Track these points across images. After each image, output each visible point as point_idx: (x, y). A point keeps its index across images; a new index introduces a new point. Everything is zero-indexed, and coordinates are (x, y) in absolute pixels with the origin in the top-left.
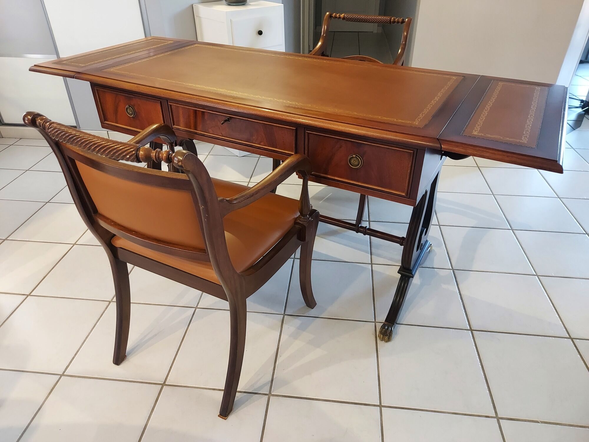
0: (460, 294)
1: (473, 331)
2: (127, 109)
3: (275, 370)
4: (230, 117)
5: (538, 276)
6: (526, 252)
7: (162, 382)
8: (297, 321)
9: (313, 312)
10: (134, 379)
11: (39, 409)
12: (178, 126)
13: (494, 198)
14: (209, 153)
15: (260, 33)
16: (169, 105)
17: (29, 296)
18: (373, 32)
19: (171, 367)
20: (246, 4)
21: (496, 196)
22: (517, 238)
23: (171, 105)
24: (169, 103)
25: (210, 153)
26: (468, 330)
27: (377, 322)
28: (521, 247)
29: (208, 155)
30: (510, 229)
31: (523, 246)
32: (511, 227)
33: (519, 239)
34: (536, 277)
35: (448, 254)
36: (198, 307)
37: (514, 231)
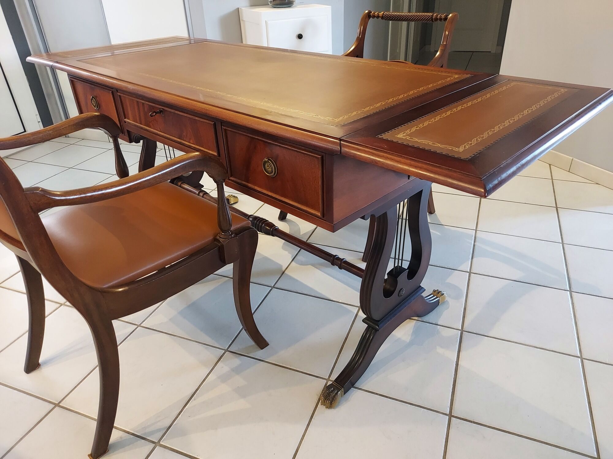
0: (457, 364)
1: (452, 418)
2: (91, 100)
3: (180, 414)
4: (162, 109)
5: (582, 359)
6: (579, 323)
7: (57, 402)
8: (236, 361)
9: (260, 353)
12: (128, 119)
13: (562, 248)
15: (300, 37)
16: (118, 96)
18: (490, 52)
19: (76, 387)
20: (293, 6)
21: (565, 246)
22: (573, 304)
23: (120, 96)
24: (118, 93)
26: (446, 414)
27: (331, 381)
28: (574, 315)
30: (568, 289)
31: (577, 315)
32: (570, 287)
33: (575, 305)
34: (579, 360)
35: (465, 309)
36: (141, 325)
37: (572, 293)
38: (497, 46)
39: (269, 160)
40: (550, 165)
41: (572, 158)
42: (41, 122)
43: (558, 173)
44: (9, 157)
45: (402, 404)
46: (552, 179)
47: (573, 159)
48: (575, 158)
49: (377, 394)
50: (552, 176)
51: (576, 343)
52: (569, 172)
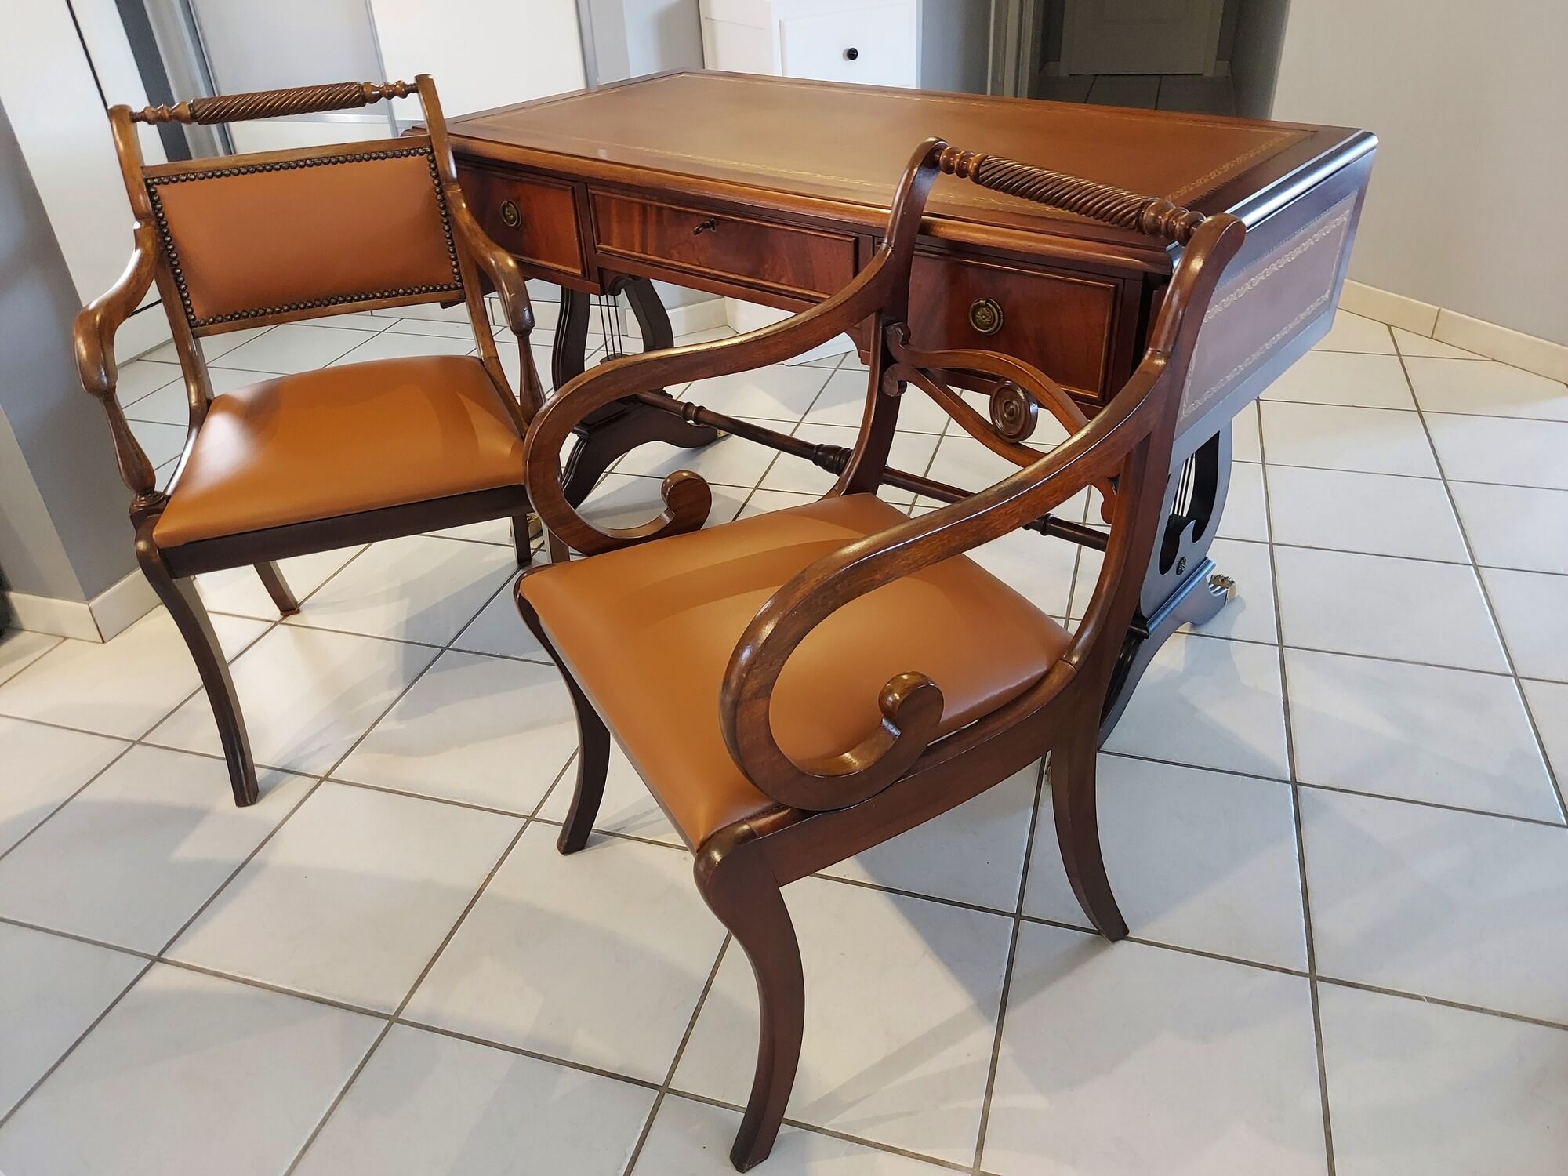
0: (1286, 702)
1: (1298, 786)
2: (504, 207)
4: (715, 217)
5: (1518, 678)
6: (1501, 620)
7: (528, 812)
10: (470, 801)
11: (270, 836)
12: (609, 245)
13: (1444, 487)
16: (590, 196)
17: (278, 625)
18: (1201, 74)
21: (1450, 484)
22: (1483, 587)
23: (594, 195)
24: (589, 190)
26: (1285, 782)
28: (1491, 607)
30: (1471, 563)
31: (1495, 607)
32: (1473, 559)
33: (1489, 588)
34: (1512, 681)
35: (1277, 609)
37: (1479, 568)
38: (1218, 59)
39: (988, 301)
40: (1389, 326)
41: (1438, 308)
43: (1409, 343)
44: (144, 358)
46: (1399, 354)
47: (1440, 310)
48: (1445, 307)
50: (1397, 349)
51: (1501, 653)
52: (1432, 338)
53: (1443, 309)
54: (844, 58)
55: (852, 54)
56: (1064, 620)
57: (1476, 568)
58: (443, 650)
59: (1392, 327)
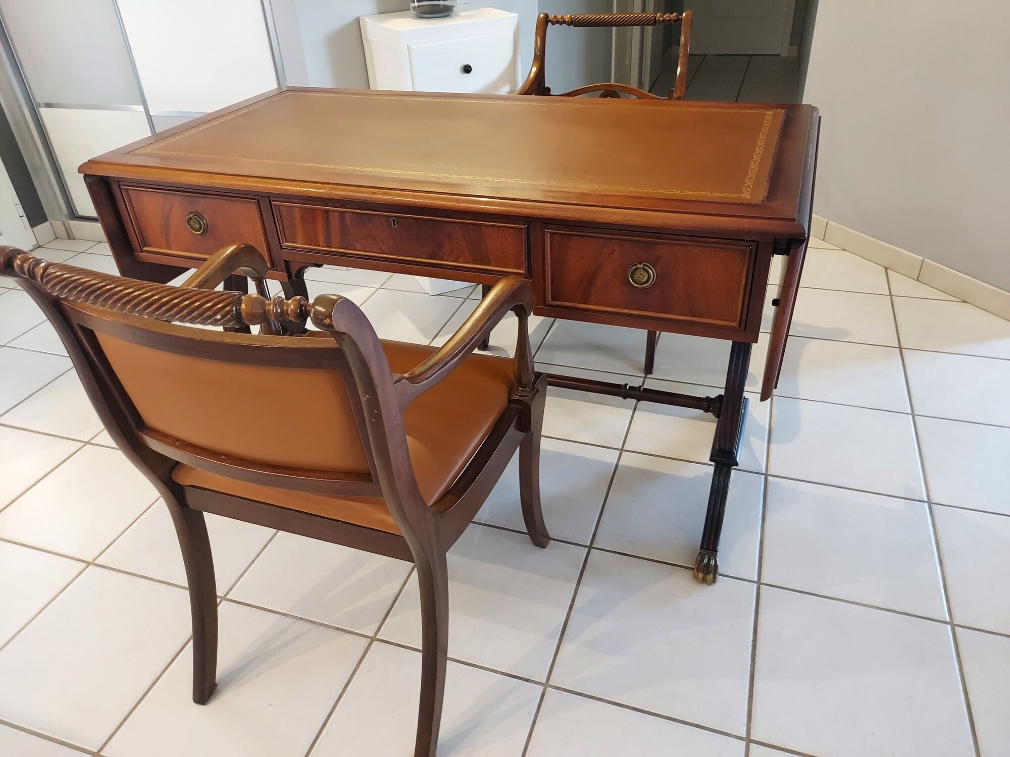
1: (750, 744)
5: (954, 626)
6: (945, 561)
13: (912, 422)
14: (382, 285)
18: (779, 55)
19: (125, 719)
20: (451, 15)
21: (918, 418)
22: (934, 525)
25: (384, 285)
26: (741, 738)
27: (551, 686)
28: (938, 546)
29: (378, 289)
31: (942, 547)
32: (928, 496)
33: (939, 527)
34: (948, 629)
35: (762, 544)
36: (227, 597)
37: (932, 505)
40: (886, 269)
41: (922, 258)
42: (25, 215)
43: (901, 284)
45: (670, 723)
46: (891, 295)
47: (923, 260)
48: (927, 258)
49: (627, 707)
50: (890, 290)
51: (942, 596)
52: (917, 280)
53: (926, 260)
54: (461, 72)
55: (467, 69)
56: (587, 549)
57: (930, 503)
58: (88, 564)
59: (888, 270)
